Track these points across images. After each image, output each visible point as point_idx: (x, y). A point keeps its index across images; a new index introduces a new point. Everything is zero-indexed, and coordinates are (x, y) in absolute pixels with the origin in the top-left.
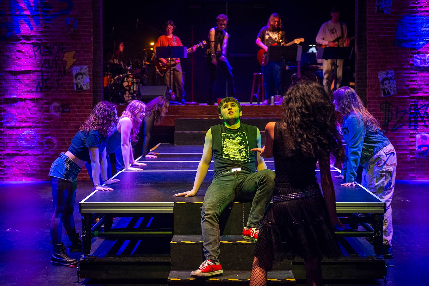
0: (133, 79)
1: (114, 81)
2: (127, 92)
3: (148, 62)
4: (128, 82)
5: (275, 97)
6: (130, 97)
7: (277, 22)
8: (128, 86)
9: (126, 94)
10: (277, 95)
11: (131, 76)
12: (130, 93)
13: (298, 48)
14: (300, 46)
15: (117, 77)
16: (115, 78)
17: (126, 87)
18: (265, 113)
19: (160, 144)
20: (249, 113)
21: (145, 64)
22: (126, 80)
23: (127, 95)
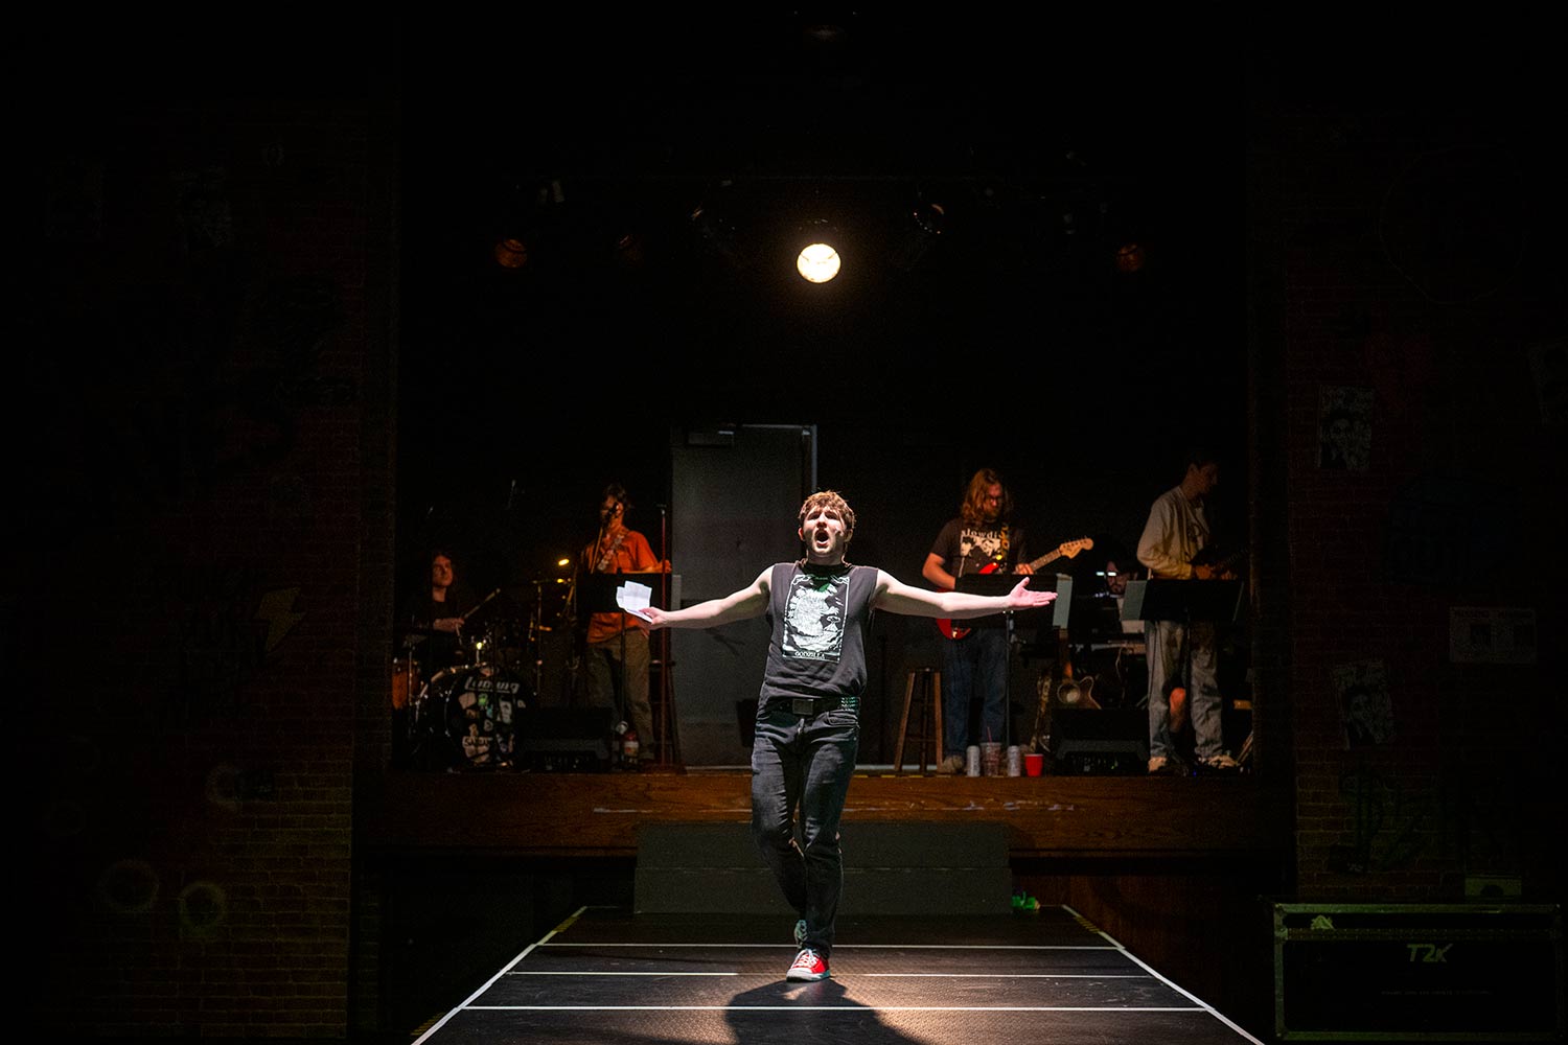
0: (495, 684)
1: (429, 688)
2: (472, 728)
3: (545, 626)
4: (477, 694)
5: (980, 747)
6: (481, 745)
7: (997, 498)
8: (475, 707)
9: (468, 733)
10: (988, 741)
11: (487, 672)
12: (482, 733)
13: (1059, 582)
14: (1065, 576)
15: (440, 674)
16: (434, 679)
17: (468, 711)
18: (949, 804)
19: (583, 909)
20: (894, 802)
21: (536, 633)
22: (470, 685)
23: (472, 738)
